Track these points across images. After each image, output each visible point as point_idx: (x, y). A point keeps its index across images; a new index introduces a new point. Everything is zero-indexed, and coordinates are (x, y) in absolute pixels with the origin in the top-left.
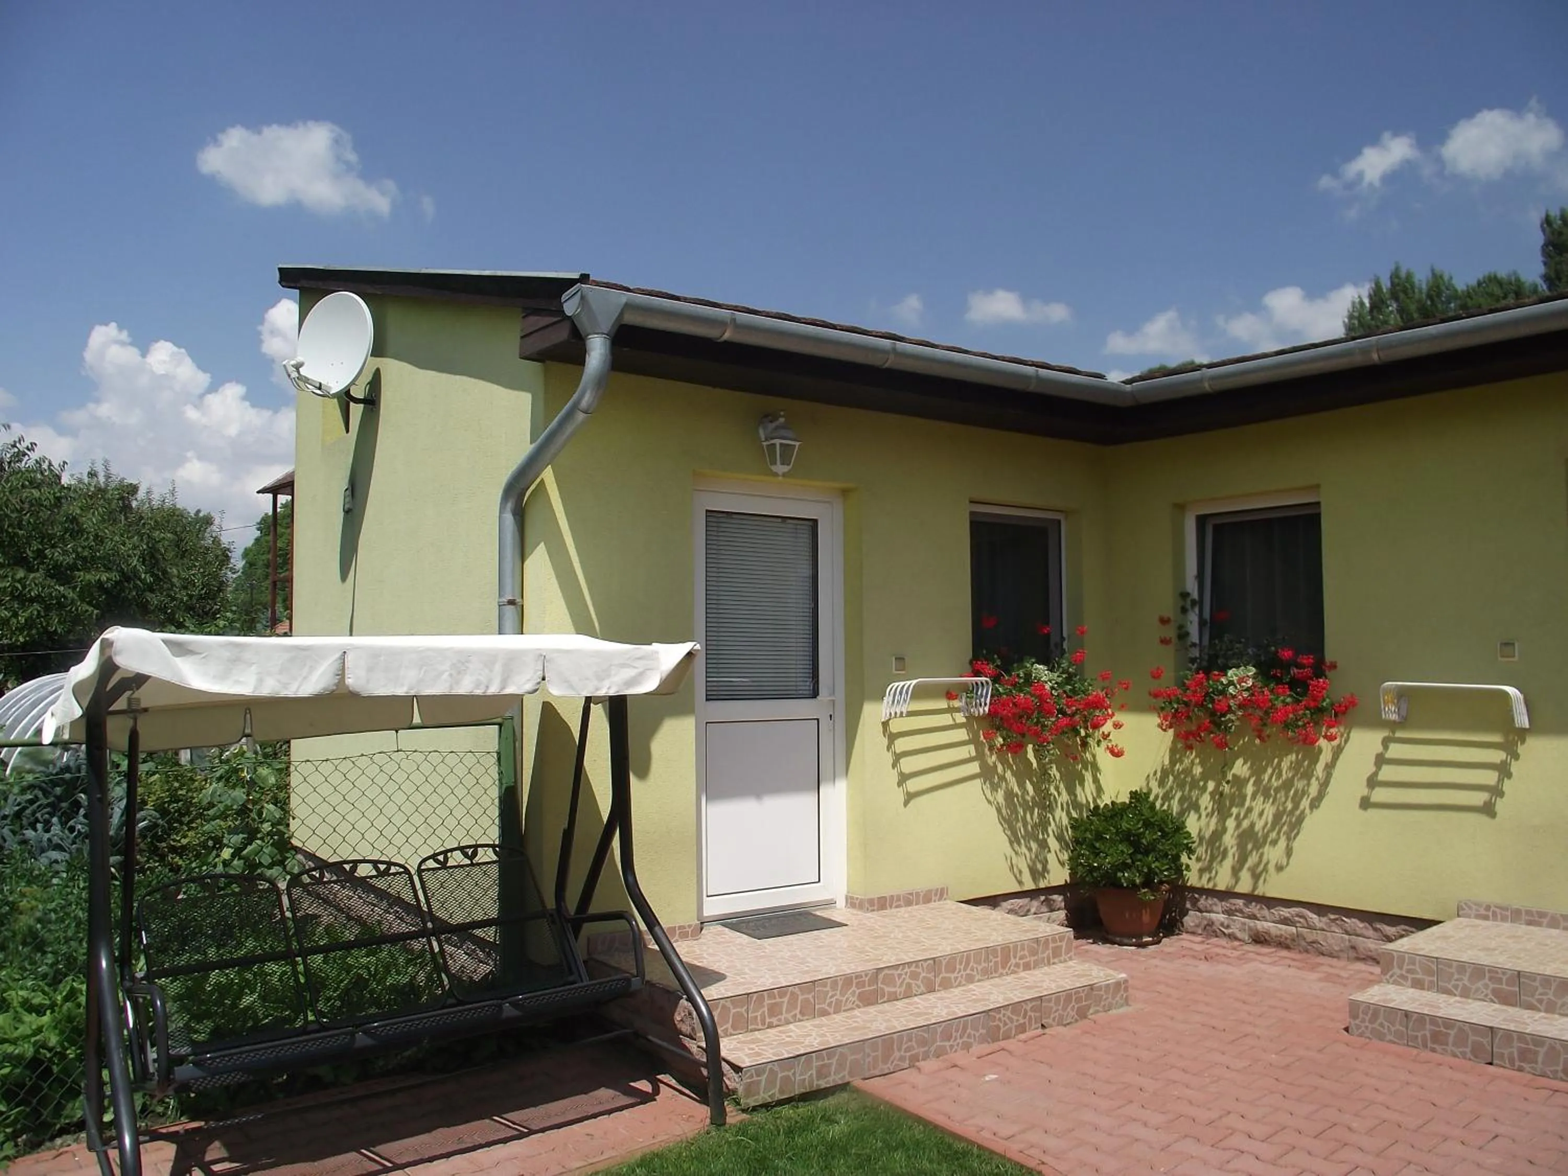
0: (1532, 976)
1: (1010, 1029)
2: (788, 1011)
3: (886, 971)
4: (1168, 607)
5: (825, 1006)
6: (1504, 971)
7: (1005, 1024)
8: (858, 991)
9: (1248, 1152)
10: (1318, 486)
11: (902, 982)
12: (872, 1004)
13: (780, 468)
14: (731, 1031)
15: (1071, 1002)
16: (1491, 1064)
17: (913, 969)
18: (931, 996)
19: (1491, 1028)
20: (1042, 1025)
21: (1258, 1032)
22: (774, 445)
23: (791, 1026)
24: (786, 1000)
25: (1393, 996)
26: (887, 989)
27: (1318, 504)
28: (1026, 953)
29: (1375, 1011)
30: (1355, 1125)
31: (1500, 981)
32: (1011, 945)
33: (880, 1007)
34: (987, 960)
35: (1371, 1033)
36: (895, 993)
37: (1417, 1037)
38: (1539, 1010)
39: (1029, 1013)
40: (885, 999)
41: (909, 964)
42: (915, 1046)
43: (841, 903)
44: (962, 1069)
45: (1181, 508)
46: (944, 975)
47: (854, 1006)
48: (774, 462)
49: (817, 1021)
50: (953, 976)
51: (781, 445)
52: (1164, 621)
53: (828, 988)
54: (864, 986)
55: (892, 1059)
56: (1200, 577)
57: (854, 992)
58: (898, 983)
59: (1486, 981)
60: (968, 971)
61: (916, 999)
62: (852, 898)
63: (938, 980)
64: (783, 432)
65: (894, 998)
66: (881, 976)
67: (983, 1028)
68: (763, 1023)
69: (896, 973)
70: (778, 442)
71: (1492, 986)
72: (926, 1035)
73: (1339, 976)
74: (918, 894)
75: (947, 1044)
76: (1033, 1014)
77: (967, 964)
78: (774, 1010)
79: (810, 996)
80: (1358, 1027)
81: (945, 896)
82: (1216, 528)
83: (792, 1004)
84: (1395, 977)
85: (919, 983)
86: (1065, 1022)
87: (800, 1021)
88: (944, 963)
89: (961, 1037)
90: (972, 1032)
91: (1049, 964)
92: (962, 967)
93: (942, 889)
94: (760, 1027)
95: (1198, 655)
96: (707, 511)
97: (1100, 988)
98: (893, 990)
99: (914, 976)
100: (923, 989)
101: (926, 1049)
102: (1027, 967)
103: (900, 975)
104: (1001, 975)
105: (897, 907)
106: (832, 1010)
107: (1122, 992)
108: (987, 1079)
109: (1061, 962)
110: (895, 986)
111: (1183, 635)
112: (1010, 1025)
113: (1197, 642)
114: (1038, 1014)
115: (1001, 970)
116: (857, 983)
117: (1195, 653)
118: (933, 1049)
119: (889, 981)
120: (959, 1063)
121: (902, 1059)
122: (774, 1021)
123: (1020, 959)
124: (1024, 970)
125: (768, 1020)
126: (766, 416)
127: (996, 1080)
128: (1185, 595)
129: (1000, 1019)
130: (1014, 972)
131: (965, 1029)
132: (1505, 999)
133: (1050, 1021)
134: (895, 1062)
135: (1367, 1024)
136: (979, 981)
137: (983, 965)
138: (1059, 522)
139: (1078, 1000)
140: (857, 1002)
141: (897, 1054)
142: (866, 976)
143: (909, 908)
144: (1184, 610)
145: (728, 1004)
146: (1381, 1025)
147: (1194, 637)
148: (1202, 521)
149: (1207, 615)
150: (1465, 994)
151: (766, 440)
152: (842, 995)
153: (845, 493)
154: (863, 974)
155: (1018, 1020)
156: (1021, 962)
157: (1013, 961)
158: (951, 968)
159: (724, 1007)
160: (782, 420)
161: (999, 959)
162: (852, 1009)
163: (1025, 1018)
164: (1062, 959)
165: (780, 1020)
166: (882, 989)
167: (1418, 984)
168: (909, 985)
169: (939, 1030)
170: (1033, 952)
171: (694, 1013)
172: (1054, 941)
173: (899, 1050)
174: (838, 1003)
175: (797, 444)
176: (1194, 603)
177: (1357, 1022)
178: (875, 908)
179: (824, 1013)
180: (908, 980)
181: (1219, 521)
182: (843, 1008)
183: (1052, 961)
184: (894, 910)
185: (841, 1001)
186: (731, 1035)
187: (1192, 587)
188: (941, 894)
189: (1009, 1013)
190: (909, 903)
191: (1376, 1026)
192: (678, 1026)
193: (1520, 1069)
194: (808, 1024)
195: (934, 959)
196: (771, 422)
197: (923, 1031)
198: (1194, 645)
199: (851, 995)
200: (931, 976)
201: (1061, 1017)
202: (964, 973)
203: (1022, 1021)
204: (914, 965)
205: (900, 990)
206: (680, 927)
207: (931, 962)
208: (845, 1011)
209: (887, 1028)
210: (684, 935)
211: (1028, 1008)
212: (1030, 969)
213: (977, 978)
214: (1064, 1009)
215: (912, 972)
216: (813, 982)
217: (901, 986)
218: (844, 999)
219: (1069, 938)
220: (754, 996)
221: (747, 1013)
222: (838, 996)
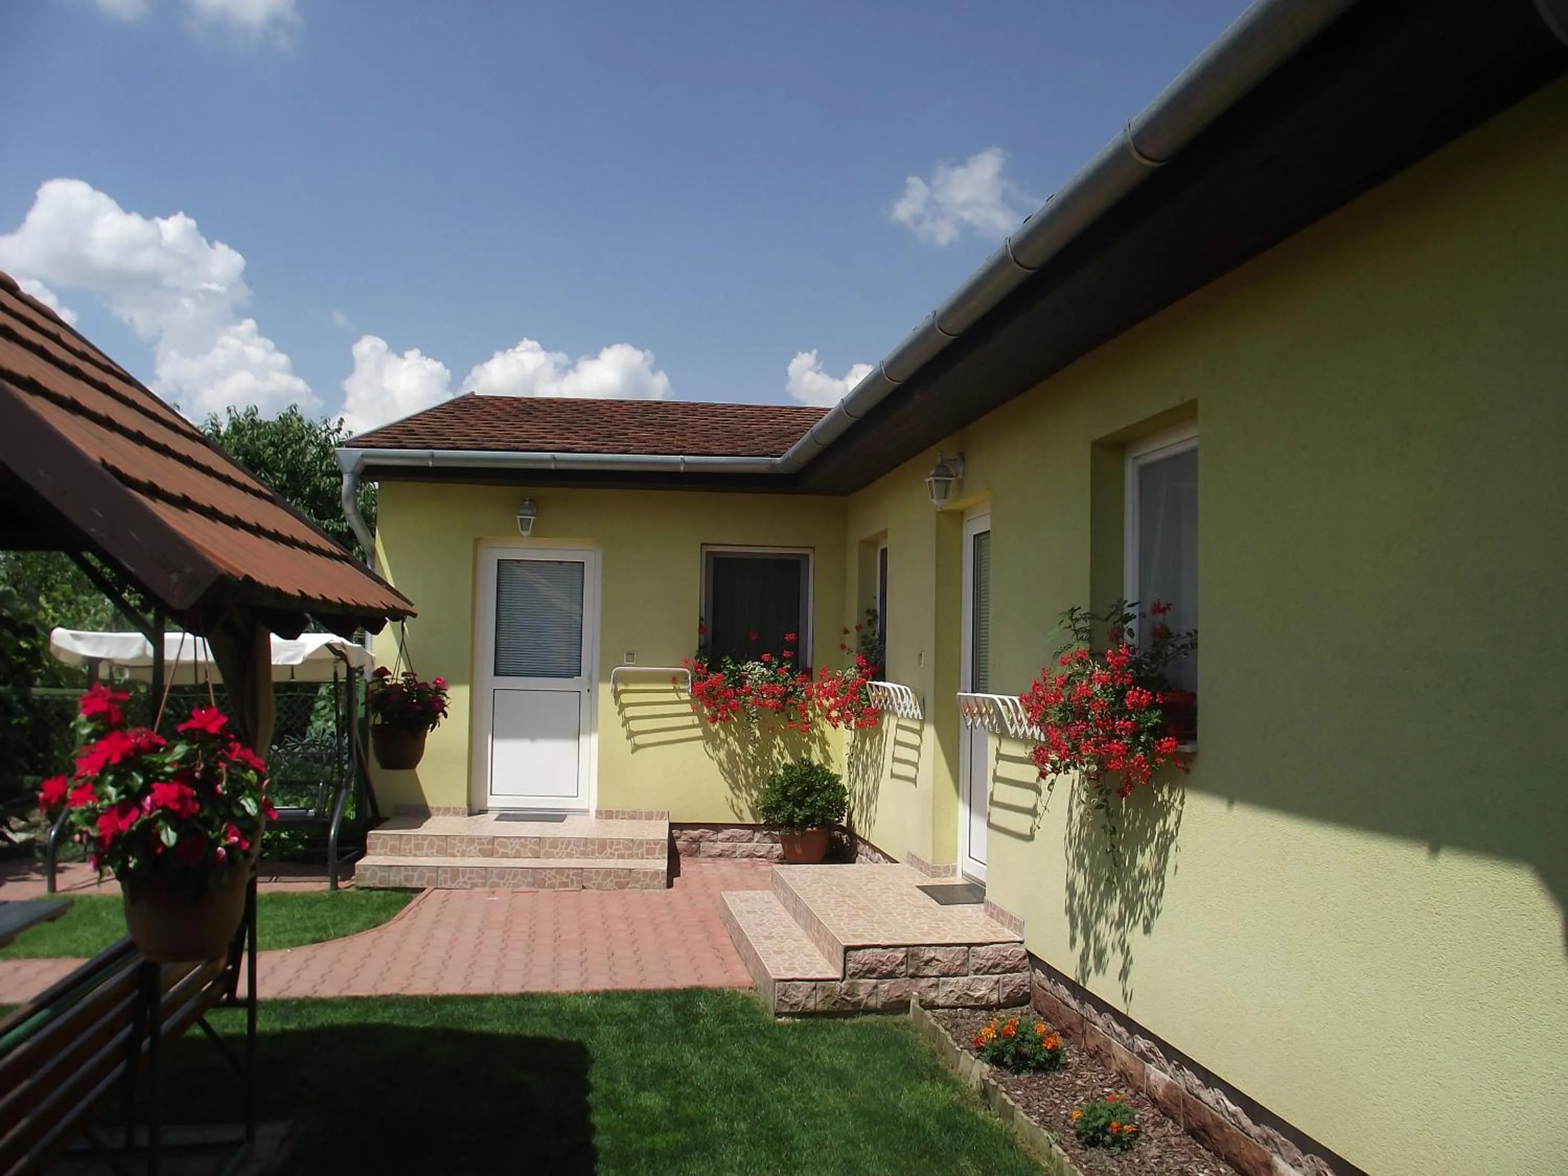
1: (555, 883)
2: (428, 849)
3: (501, 839)
5: (455, 852)
7: (550, 879)
8: (478, 847)
11: (515, 848)
12: (489, 856)
13: (523, 533)
14: (389, 853)
15: (610, 876)
17: (522, 840)
18: (531, 859)
20: (583, 886)
23: (430, 858)
24: (426, 842)
26: (501, 850)
27: (885, 547)
28: (621, 846)
32: (609, 841)
34: (587, 846)
36: (507, 853)
39: (571, 876)
40: (499, 855)
41: (520, 838)
42: (474, 877)
43: (593, 813)
46: (546, 849)
47: (478, 856)
49: (446, 858)
50: (554, 851)
51: (521, 519)
53: (457, 841)
54: (484, 845)
55: (458, 881)
58: (510, 847)
60: (569, 851)
61: (520, 859)
63: (541, 851)
65: (505, 856)
66: (496, 842)
67: (531, 878)
68: (410, 852)
69: (509, 841)
72: (484, 873)
74: (641, 813)
75: (501, 881)
76: (574, 877)
77: (569, 845)
78: (416, 846)
79: (444, 844)
81: (665, 817)
83: (431, 846)
85: (527, 850)
86: (603, 888)
87: (436, 856)
88: (548, 842)
89: (512, 880)
90: (522, 879)
92: (563, 847)
93: (663, 813)
94: (408, 854)
96: (496, 560)
97: (639, 873)
98: (505, 851)
99: (524, 846)
100: (529, 854)
101: (484, 881)
102: (620, 856)
103: (511, 844)
104: (598, 858)
105: (622, 819)
106: (458, 854)
107: (659, 879)
109: (654, 858)
110: (507, 849)
112: (554, 880)
114: (579, 878)
115: (598, 855)
116: (478, 843)
118: (489, 882)
119: (502, 845)
121: (464, 882)
122: (418, 853)
123: (617, 850)
125: (414, 852)
129: (547, 876)
130: (609, 858)
131: (516, 875)
133: (590, 885)
134: (460, 883)
136: (577, 858)
137: (582, 848)
138: (808, 555)
139: (617, 877)
140: (477, 853)
141: (462, 879)
142: (483, 839)
143: (632, 821)
145: (388, 838)
152: (468, 846)
155: (561, 879)
156: (619, 853)
157: (609, 851)
158: (554, 846)
159: (384, 839)
160: (527, 503)
161: (598, 848)
162: (475, 857)
163: (566, 878)
164: (656, 856)
165: (422, 853)
166: (497, 849)
168: (518, 850)
169: (495, 872)
170: (627, 848)
172: (647, 843)
173: (464, 877)
174: (464, 851)
175: (532, 518)
179: (455, 856)
180: (518, 847)
182: (467, 855)
183: (647, 857)
184: (617, 820)
185: (466, 851)
188: (662, 816)
189: (552, 873)
190: (633, 817)
194: (441, 859)
195: (540, 838)
197: (482, 870)
200: (537, 848)
201: (600, 884)
202: (565, 851)
204: (524, 838)
205: (510, 852)
206: (454, 808)
207: (538, 840)
208: (470, 857)
210: (456, 813)
211: (571, 873)
212: (624, 858)
213: (575, 856)
214: (603, 880)
215: (521, 843)
216: (447, 836)
217: (512, 850)
218: (468, 850)
219: (663, 844)
220: (405, 837)
221: (400, 844)
222: (464, 848)
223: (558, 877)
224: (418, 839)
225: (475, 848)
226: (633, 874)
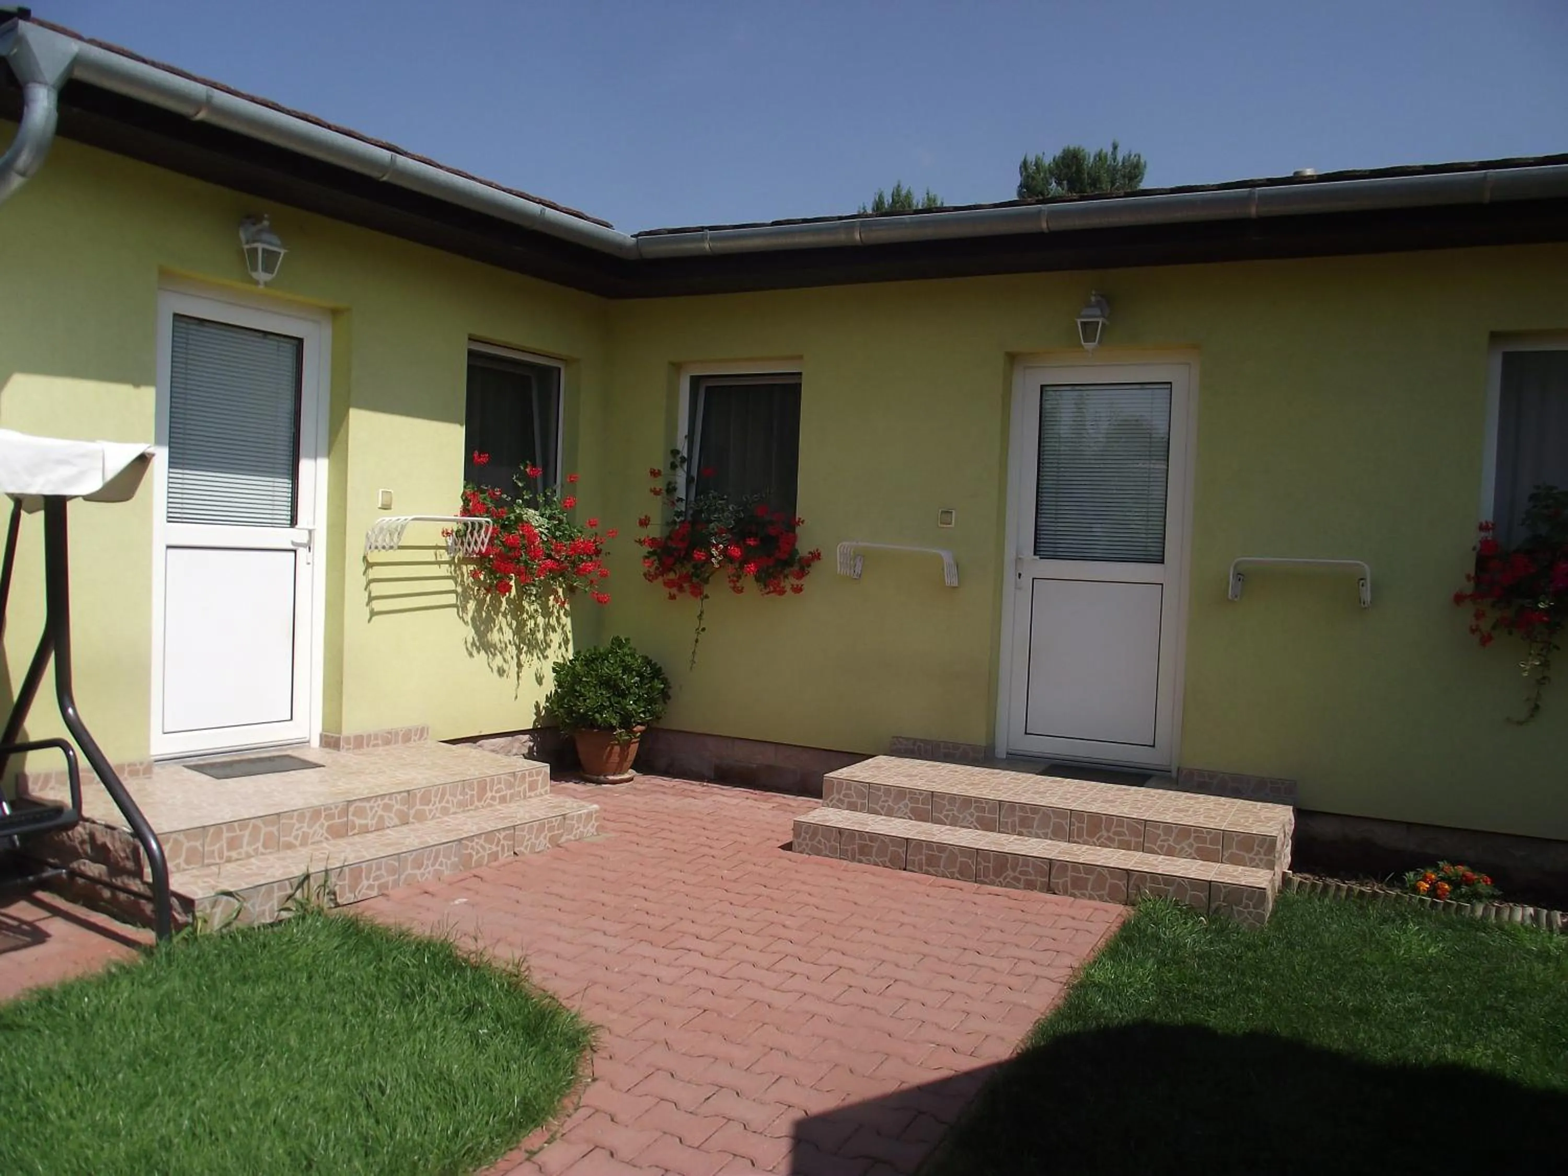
0: (943, 795)
1: (483, 857)
2: (249, 844)
3: (358, 804)
4: (660, 461)
5: (291, 839)
6: (921, 792)
7: (478, 852)
8: (326, 824)
9: (695, 951)
10: (801, 357)
11: (374, 815)
12: (342, 836)
13: (262, 276)
14: (183, 866)
15: (544, 830)
16: (905, 869)
17: (386, 800)
18: (405, 829)
19: (907, 839)
20: (515, 853)
21: (713, 852)
22: (256, 250)
23: (253, 860)
24: (247, 833)
25: (831, 817)
26: (358, 822)
27: (800, 374)
28: (503, 786)
29: (815, 830)
30: (787, 923)
31: (917, 801)
32: (488, 779)
33: (351, 840)
34: (463, 793)
35: (810, 849)
36: (367, 825)
37: (847, 850)
38: (945, 824)
39: (502, 842)
40: (356, 831)
41: (382, 796)
42: (385, 874)
43: (315, 742)
44: (433, 895)
45: (677, 367)
46: (418, 807)
47: (322, 839)
48: (255, 269)
49: (282, 854)
50: (426, 808)
51: (264, 250)
52: (655, 473)
53: (294, 821)
54: (334, 818)
55: (359, 888)
56: (690, 437)
57: (323, 824)
58: (370, 815)
59: (907, 801)
60: (443, 804)
61: (388, 831)
62: (326, 736)
63: (412, 812)
64: (265, 236)
65: (365, 830)
66: (351, 809)
67: (455, 856)
68: (221, 857)
69: (367, 805)
70: (260, 246)
71: (910, 805)
72: (397, 864)
73: (789, 805)
74: (397, 734)
75: (417, 872)
76: (506, 843)
77: (443, 795)
78: (233, 844)
79: (274, 829)
80: (800, 845)
81: (425, 735)
82: (708, 388)
83: (254, 837)
84: (834, 801)
85: (392, 815)
86: (537, 850)
87: (263, 854)
88: (419, 795)
89: (432, 866)
90: (444, 860)
91: (525, 797)
92: (437, 799)
93: (422, 730)
94: (218, 861)
95: (683, 509)
96: (175, 315)
97: (572, 818)
98: (363, 822)
99: (387, 808)
100: (396, 821)
101: (397, 876)
102: (503, 800)
103: (371, 807)
104: (477, 808)
105: (374, 746)
106: (297, 843)
107: (593, 821)
108: (457, 902)
109: (536, 796)
110: (366, 819)
111: (671, 489)
112: (482, 852)
113: (684, 498)
114: (511, 843)
115: (476, 803)
116: (326, 815)
117: (682, 507)
118: (403, 877)
119: (360, 813)
120: (430, 890)
121: (370, 887)
122: (234, 854)
123: (496, 792)
124: (500, 803)
125: (226, 854)
126: (248, 217)
127: (465, 903)
128: (675, 452)
129: (472, 848)
130: (490, 805)
131: (436, 858)
132: (919, 816)
133: (522, 849)
134: (364, 891)
135: (807, 841)
136: (455, 813)
137: (459, 797)
138: (559, 369)
139: (551, 829)
140: (326, 835)
141: (365, 883)
142: (336, 807)
143: (387, 747)
144: (673, 466)
145: (181, 837)
146: (819, 842)
147: (681, 492)
148: (696, 381)
149: (694, 473)
150: (890, 813)
151: (247, 243)
152: (310, 827)
153: (335, 313)
154: (333, 807)
155: (490, 849)
156: (498, 795)
157: (489, 794)
158: (426, 800)
159: (176, 841)
160: (266, 223)
161: (475, 792)
162: (321, 842)
163: (497, 845)
164: (538, 792)
165: (239, 854)
166: (353, 822)
167: (852, 807)
168: (381, 818)
169: (410, 859)
170: (510, 786)
171: (142, 849)
172: (530, 775)
173: (368, 879)
174: (305, 837)
175: (283, 252)
176: (683, 460)
177: (800, 840)
178: (351, 746)
179: (290, 846)
180: (380, 812)
181: (711, 383)
182: (310, 841)
183: (528, 794)
184: (371, 749)
185: (308, 833)
186: (185, 870)
187: (682, 446)
188: (422, 732)
189: (482, 842)
190: (387, 742)
191: (815, 843)
192: (122, 864)
193: (927, 873)
194: (271, 857)
195: (408, 791)
196: (254, 224)
197: (395, 860)
198: (680, 500)
199: (319, 829)
200: (405, 808)
201: (533, 845)
202: (439, 806)
203: (494, 849)
204: (387, 797)
205: (371, 822)
207: (406, 794)
208: (313, 843)
209: (356, 858)
210: (134, 773)
211: (501, 838)
212: (506, 802)
213: (452, 811)
214: (537, 838)
215: (385, 805)
216: (278, 814)
217: (373, 818)
218: (311, 831)
219: (545, 773)
220: (212, 830)
221: (203, 846)
222: (305, 829)
223: (487, 846)
224: (234, 831)
225: (322, 826)
226: (568, 822)
